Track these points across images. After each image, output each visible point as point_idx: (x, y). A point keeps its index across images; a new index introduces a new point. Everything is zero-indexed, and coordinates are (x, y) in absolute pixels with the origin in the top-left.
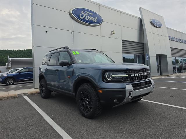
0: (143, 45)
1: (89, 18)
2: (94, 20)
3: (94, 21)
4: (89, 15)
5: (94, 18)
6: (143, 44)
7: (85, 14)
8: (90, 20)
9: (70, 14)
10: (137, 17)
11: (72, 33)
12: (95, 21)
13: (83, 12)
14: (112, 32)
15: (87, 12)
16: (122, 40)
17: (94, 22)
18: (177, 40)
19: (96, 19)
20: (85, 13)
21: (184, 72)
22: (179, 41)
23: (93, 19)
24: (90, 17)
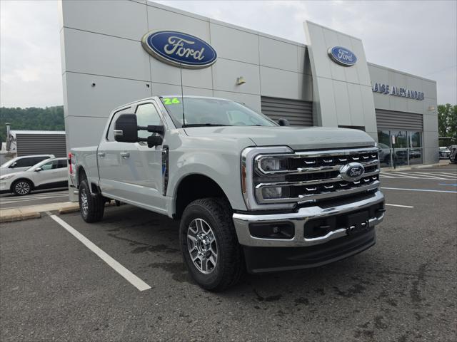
0: (312, 107)
1: (185, 51)
2: (197, 55)
3: (196, 58)
4: (186, 46)
5: (197, 52)
6: (311, 103)
7: (176, 43)
8: (187, 56)
9: (143, 45)
10: (297, 45)
11: (148, 86)
12: (199, 57)
13: (172, 40)
14: (238, 79)
15: (182, 40)
16: (262, 97)
17: (197, 60)
18: (394, 92)
19: (200, 54)
20: (177, 40)
21: (411, 164)
22: (399, 93)
23: (195, 54)
24: (188, 49)
